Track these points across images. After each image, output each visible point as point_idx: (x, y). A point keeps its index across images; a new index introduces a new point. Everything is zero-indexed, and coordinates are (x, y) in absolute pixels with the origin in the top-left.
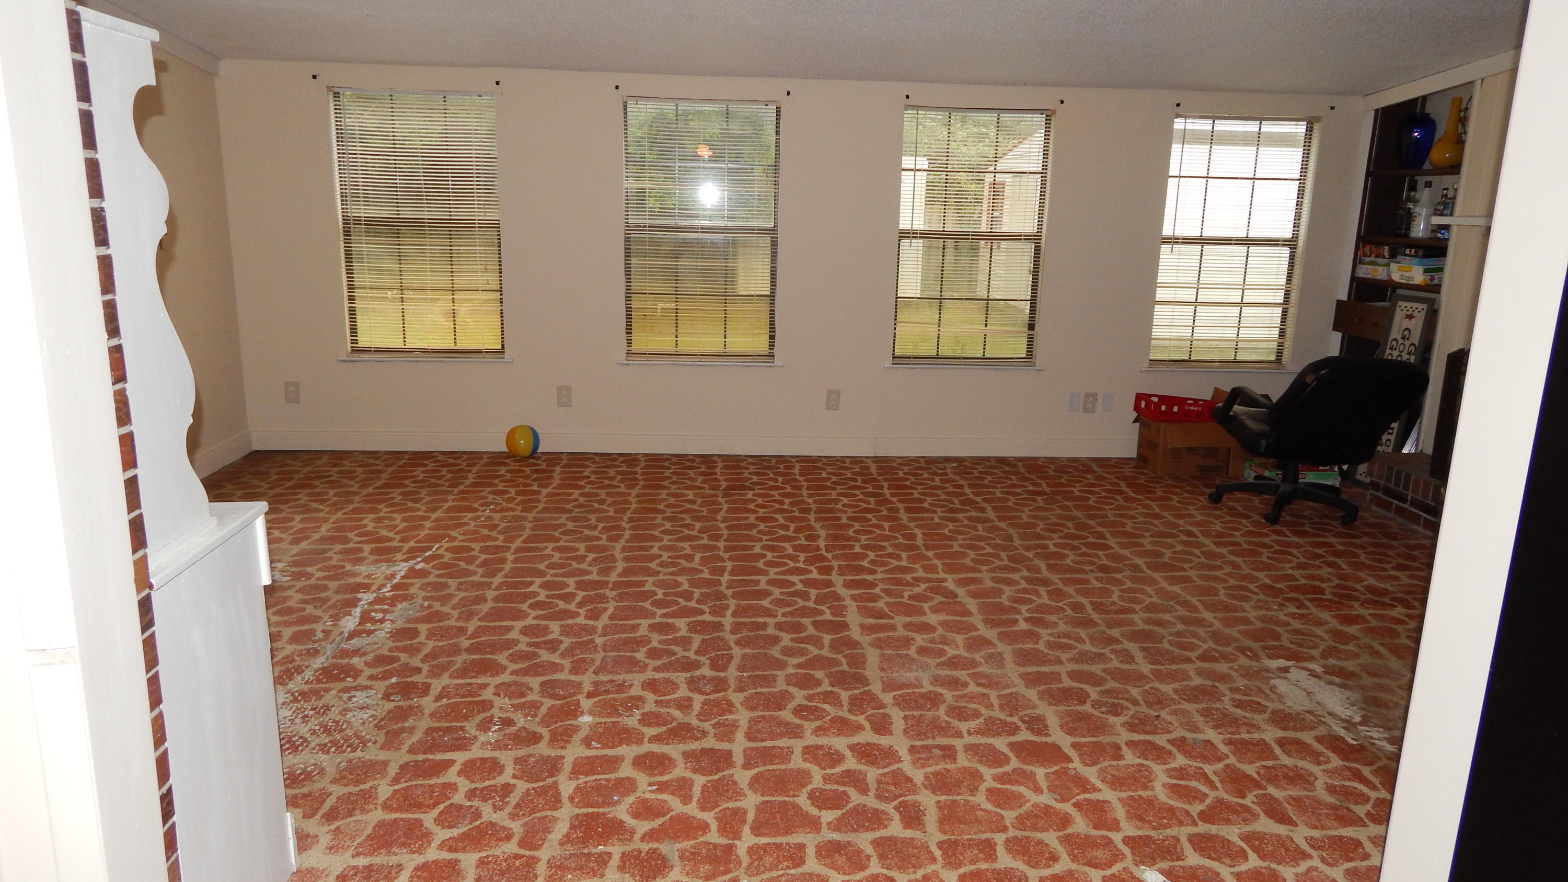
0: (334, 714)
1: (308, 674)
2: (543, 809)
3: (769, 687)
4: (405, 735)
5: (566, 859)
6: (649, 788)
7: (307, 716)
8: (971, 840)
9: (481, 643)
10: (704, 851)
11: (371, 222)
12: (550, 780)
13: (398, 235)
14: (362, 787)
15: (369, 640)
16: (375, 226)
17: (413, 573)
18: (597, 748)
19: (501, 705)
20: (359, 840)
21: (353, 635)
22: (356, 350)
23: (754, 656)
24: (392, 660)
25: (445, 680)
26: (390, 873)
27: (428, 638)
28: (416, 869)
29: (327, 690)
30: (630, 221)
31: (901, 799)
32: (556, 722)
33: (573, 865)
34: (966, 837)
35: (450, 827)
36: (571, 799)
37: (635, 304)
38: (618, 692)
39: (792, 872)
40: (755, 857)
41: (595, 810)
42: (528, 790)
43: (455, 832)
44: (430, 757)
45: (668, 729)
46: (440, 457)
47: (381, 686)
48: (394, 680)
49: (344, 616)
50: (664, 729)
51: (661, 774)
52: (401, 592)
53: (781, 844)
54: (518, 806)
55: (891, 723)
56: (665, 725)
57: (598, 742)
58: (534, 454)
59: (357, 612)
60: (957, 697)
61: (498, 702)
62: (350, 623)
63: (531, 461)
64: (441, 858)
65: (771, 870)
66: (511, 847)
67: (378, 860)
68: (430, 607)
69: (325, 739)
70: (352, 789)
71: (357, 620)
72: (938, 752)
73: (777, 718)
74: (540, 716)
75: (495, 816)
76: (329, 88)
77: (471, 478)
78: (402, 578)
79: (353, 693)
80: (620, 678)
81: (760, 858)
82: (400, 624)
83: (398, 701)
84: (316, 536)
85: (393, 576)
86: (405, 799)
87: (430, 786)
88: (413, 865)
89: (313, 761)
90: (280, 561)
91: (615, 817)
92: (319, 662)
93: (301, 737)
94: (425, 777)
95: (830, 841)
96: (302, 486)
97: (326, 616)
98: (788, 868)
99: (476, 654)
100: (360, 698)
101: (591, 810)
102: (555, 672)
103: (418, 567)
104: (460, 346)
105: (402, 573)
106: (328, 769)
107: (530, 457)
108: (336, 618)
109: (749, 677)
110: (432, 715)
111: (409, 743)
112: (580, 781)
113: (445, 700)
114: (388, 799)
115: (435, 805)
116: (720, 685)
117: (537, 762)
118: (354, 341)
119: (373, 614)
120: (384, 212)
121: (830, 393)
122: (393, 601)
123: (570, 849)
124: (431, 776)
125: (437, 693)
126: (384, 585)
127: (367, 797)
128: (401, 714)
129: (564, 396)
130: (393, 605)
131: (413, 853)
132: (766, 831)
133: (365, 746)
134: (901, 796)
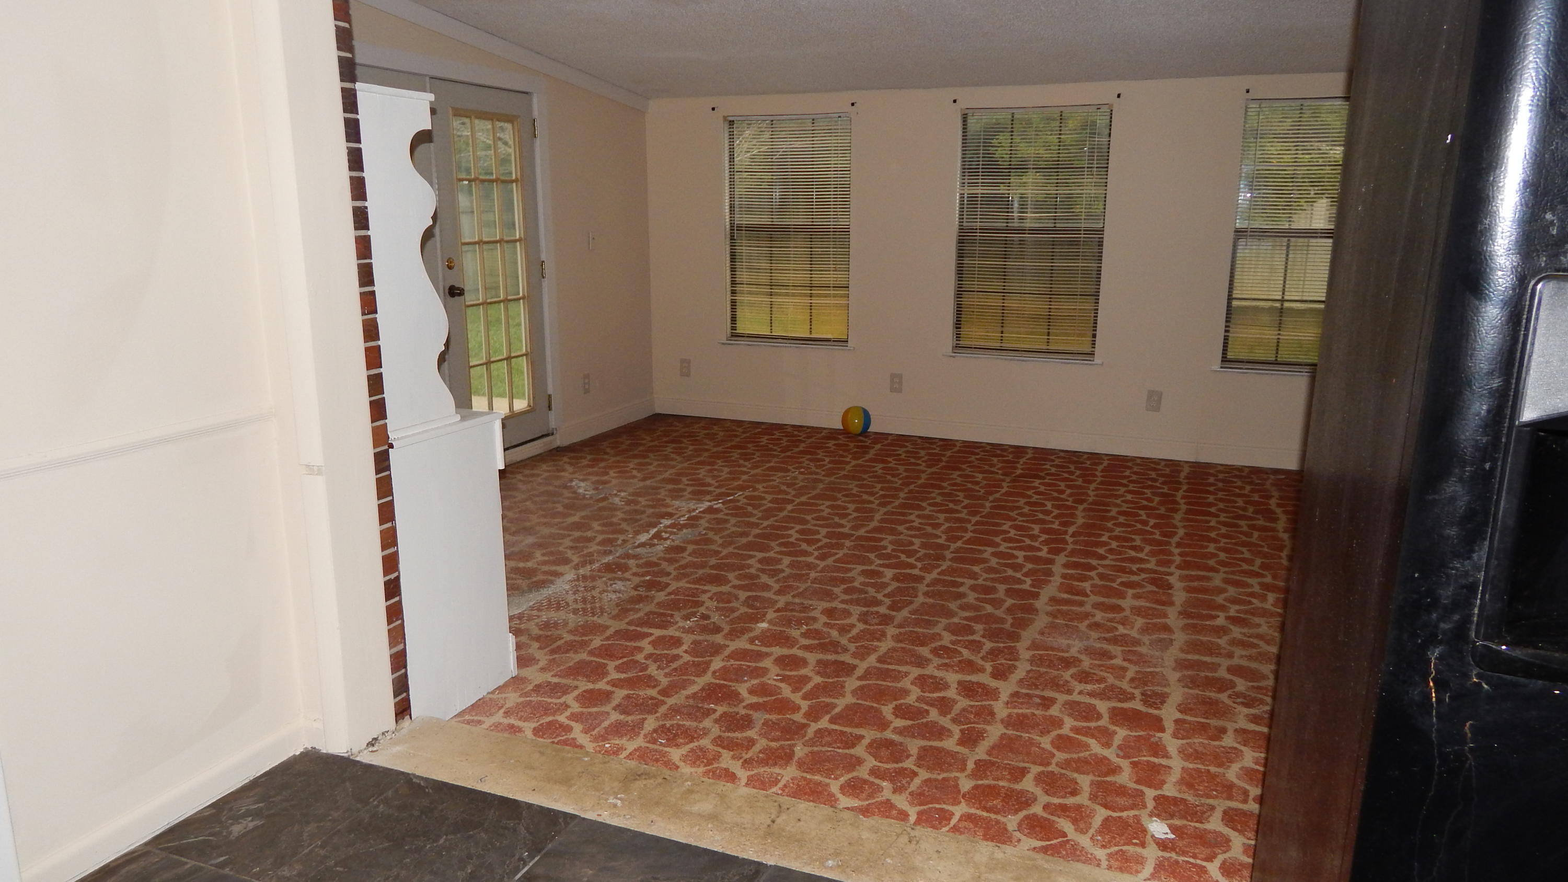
0: (595, 593)
1: (596, 566)
2: (691, 675)
3: (928, 629)
4: (631, 613)
5: (684, 707)
6: (775, 678)
7: (578, 590)
8: (1009, 764)
9: (724, 564)
10: (784, 723)
11: (750, 228)
12: (708, 658)
13: (771, 239)
14: (584, 638)
15: (650, 550)
16: (754, 230)
17: (710, 510)
18: (757, 645)
19: (709, 604)
20: (562, 668)
21: (643, 545)
22: (735, 335)
23: (933, 606)
24: (657, 565)
25: (683, 584)
26: (567, 689)
27: (690, 555)
28: (584, 691)
29: (601, 577)
30: (965, 224)
31: (973, 725)
32: (739, 623)
33: (685, 712)
34: (1006, 762)
35: (622, 672)
36: (714, 672)
37: (965, 301)
38: (800, 612)
39: (840, 751)
40: (818, 735)
41: (725, 683)
42: (689, 661)
43: (623, 676)
44: (638, 629)
45: (820, 643)
46: (789, 430)
47: (637, 580)
48: (648, 578)
49: (644, 532)
50: (816, 642)
51: (791, 670)
52: (693, 521)
53: (846, 732)
54: (675, 670)
55: (1013, 673)
56: (819, 639)
57: (759, 642)
58: (865, 432)
59: (653, 531)
60: (1095, 665)
61: (709, 603)
62: (644, 538)
63: (861, 438)
64: (604, 688)
65: (822, 746)
66: (653, 692)
67: (564, 681)
68: (706, 534)
69: (580, 606)
70: (578, 638)
71: (650, 536)
72: (1038, 700)
73: (915, 651)
74: (731, 617)
75: (656, 672)
76: (725, 118)
77: (802, 447)
78: (700, 512)
79: (616, 581)
80: (807, 602)
81: (822, 737)
82: (677, 543)
83: (642, 591)
84: (661, 477)
85: (694, 510)
86: (606, 650)
87: (626, 646)
88: (584, 689)
89: (564, 618)
90: (625, 491)
91: (736, 690)
92: (609, 559)
93: (566, 602)
94: (626, 640)
95: (886, 739)
96: (672, 442)
97: (631, 531)
98: (839, 748)
99: (716, 570)
100: (619, 585)
101: (722, 682)
102: (763, 591)
103: (715, 506)
104: (813, 336)
105: (701, 510)
106: (570, 624)
107: (860, 435)
108: (637, 533)
109: (915, 619)
110: (658, 604)
111: (631, 618)
112: (729, 663)
113: (673, 596)
114: (595, 648)
115: (621, 658)
116: (886, 620)
117: (707, 646)
118: (733, 328)
119: (663, 534)
120: (765, 220)
121: (1151, 394)
122: (684, 526)
123: (691, 702)
124: (631, 640)
125: (670, 591)
126: (683, 516)
127: (583, 644)
128: (640, 599)
129: (896, 383)
130: (680, 530)
131: (589, 682)
132: (841, 722)
133: (602, 614)
134: (974, 723)
